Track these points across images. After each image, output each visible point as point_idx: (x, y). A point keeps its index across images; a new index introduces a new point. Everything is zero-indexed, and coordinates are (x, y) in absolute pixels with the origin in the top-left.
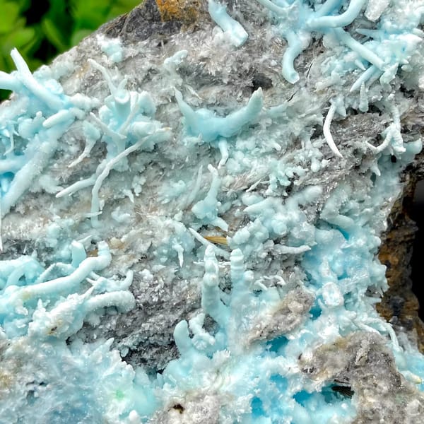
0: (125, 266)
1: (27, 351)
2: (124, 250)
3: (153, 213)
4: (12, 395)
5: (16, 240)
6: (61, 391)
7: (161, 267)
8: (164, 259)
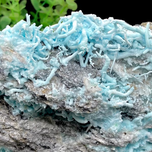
0: (135, 97)
1: (105, 106)
2: (137, 91)
3: (147, 84)
4: (95, 113)
5: (114, 71)
6: (104, 116)
7: (141, 100)
8: (143, 99)
